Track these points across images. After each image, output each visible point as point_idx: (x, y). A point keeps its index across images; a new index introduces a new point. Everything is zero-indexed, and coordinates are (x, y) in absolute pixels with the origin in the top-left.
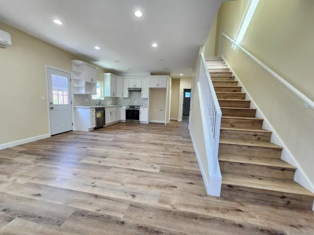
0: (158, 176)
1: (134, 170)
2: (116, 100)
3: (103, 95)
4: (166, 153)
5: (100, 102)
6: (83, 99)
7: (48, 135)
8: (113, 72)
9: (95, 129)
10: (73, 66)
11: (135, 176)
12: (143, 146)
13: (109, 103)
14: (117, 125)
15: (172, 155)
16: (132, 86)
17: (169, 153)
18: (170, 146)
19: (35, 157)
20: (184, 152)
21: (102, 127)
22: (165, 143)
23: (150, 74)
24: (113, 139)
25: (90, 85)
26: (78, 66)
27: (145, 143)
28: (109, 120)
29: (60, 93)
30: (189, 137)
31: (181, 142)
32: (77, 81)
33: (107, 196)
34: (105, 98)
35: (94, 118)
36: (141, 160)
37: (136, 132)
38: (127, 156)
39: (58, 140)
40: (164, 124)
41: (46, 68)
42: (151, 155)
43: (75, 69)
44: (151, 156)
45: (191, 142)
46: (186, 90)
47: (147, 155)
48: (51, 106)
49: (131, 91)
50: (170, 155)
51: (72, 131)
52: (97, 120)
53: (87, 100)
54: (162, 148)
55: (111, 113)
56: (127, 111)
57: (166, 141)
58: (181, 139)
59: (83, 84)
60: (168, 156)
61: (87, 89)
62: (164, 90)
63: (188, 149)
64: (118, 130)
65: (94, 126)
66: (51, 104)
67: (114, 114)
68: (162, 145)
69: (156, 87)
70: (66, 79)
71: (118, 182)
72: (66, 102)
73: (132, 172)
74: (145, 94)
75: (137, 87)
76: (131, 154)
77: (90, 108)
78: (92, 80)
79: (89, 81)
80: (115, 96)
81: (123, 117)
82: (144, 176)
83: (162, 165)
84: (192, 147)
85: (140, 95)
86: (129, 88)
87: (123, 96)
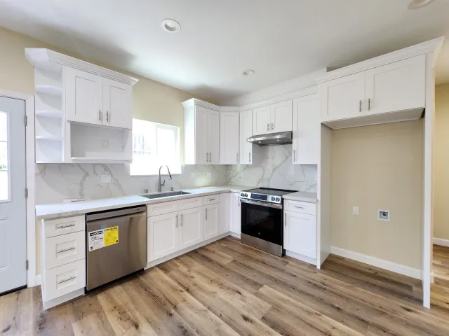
5: (161, 182)
16: (262, 130)
49: (261, 144)
55: (180, 217)
56: (245, 207)
67: (199, 217)
74: (308, 149)
78: (105, 115)
80: (214, 163)
85: (290, 153)
86: (253, 137)
87: (238, 160)
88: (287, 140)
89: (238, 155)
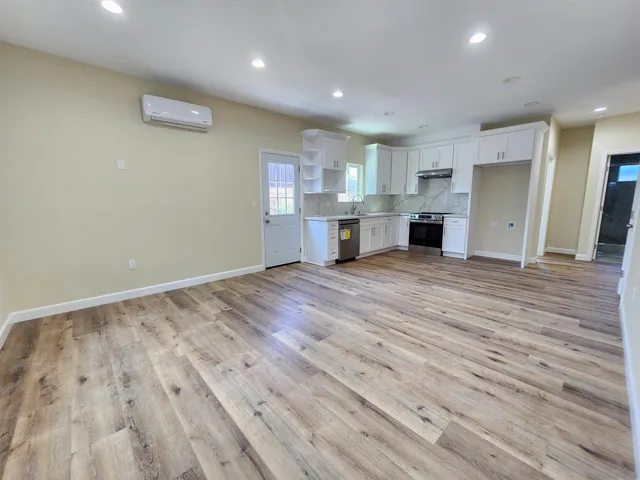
0: (426, 459)
1: (363, 402)
2: (390, 203)
3: (360, 193)
4: (487, 372)
5: (354, 207)
6: (319, 203)
7: (261, 267)
8: (386, 141)
9: (337, 262)
10: (304, 140)
11: (356, 427)
12: (423, 329)
13: (375, 209)
14: (387, 257)
15: (509, 386)
16: (427, 166)
17: (501, 377)
18: (515, 348)
19: (223, 306)
20: (568, 388)
21: (353, 259)
22: (499, 332)
23: (479, 126)
24: (361, 292)
25: (333, 176)
26: (311, 140)
27: (433, 319)
28: (367, 246)
29: (282, 190)
30: (615, 329)
31: (568, 340)
32: (310, 169)
33: (264, 458)
34: (366, 197)
35: (337, 240)
36: (397, 376)
37: (423, 280)
38: (367, 349)
39: (270, 279)
40: (518, 264)
41: (260, 151)
42: (434, 364)
43: (307, 146)
44: (432, 368)
45: (618, 353)
46: (617, 161)
47: (422, 360)
48: (267, 218)
49: (425, 178)
50: (500, 384)
51: (299, 262)
52: (343, 244)
53: (328, 204)
54: (480, 349)
55: (373, 229)
56: (413, 226)
57: (505, 324)
58: (572, 328)
59: (318, 174)
60: (492, 389)
61: (326, 184)
62: (525, 167)
63: (592, 380)
64: (383, 271)
65: (336, 256)
66: (267, 214)
67: (382, 231)
68: (484, 336)
69: (496, 161)
70: (291, 168)
71: (308, 425)
72: (291, 211)
73: (355, 406)
74: (463, 183)
75: (441, 166)
76: (379, 344)
77: (328, 221)
78: (336, 163)
79: (331, 166)
80: (387, 193)
81: (403, 240)
82: (380, 439)
83: (456, 419)
84: (621, 377)
85: (449, 185)
86: (419, 172)
87: (405, 191)
88: (448, 175)
89: (405, 187)
